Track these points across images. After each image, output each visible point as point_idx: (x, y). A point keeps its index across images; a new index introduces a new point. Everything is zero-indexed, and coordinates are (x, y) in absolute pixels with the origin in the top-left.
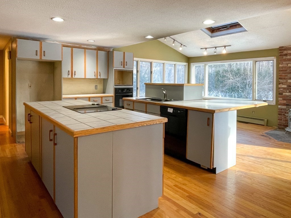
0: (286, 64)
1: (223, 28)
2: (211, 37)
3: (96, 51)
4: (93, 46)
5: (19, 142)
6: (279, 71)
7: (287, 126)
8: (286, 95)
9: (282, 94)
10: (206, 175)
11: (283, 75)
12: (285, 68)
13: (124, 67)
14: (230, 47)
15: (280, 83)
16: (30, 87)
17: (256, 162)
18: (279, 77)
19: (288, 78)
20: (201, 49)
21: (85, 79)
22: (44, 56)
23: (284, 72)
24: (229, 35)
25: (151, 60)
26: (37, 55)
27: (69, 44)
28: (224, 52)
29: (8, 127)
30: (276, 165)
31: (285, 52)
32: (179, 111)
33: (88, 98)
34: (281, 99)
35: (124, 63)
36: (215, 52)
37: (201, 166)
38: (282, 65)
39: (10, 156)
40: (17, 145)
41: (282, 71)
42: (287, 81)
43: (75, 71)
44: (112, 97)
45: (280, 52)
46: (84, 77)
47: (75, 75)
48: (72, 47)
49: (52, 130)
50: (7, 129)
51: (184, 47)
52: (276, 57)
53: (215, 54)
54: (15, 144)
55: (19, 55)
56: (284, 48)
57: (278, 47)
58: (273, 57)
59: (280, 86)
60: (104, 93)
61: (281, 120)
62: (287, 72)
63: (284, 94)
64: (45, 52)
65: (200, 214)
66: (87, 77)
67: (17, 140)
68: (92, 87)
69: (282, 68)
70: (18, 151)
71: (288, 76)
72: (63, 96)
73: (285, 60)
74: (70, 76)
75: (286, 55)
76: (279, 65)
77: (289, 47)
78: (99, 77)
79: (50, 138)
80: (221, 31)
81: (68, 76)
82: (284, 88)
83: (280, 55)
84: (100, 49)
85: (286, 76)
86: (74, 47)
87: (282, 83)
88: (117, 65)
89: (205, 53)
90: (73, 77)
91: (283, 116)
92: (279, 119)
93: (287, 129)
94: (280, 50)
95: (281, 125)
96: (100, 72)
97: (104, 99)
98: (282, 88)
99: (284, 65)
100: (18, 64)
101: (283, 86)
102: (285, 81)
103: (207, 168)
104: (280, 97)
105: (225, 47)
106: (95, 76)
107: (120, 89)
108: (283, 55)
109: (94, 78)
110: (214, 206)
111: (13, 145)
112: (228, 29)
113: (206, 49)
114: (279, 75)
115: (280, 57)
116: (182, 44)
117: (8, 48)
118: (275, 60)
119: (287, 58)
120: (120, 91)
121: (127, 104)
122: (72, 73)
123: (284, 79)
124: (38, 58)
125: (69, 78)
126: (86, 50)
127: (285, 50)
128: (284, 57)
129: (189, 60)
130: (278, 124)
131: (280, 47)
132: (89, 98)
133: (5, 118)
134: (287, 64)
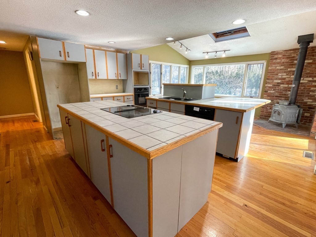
0: (274, 67)
1: (229, 33)
2: (216, 42)
3: (115, 53)
4: (111, 49)
5: (56, 139)
6: (268, 73)
7: (270, 117)
8: (270, 92)
9: (267, 92)
10: (231, 164)
11: (271, 76)
12: (273, 70)
13: (141, 69)
14: (229, 51)
15: (267, 83)
16: (58, 88)
17: (262, 149)
18: (267, 78)
19: (274, 79)
20: (203, 53)
21: (108, 79)
22: (69, 57)
23: (272, 74)
24: (232, 40)
25: (160, 63)
26: (61, 56)
27: (90, 46)
28: (224, 56)
29: (42, 124)
30: (277, 151)
31: (276, 56)
32: (206, 110)
33: (112, 98)
34: (266, 96)
35: (141, 65)
36: (216, 56)
37: (223, 156)
38: (271, 67)
39: (52, 154)
40: (55, 142)
41: (270, 72)
42: (273, 81)
43: (98, 73)
44: (132, 96)
45: (271, 56)
46: (106, 79)
47: (98, 76)
48: (94, 49)
49: (103, 140)
50: (41, 126)
51: (189, 51)
52: (266, 61)
53: (215, 57)
54: (53, 141)
55: (42, 56)
56: (275, 53)
57: (270, 52)
58: (264, 61)
59: (266, 85)
60: (124, 92)
61: (263, 112)
62: (275, 73)
63: (269, 91)
64: (69, 53)
65: (246, 205)
66: (109, 78)
67: (54, 137)
68: (113, 88)
69: (271, 70)
70: (58, 147)
71: (275, 77)
72: (91, 96)
73: (274, 63)
74: (94, 77)
75: (276, 59)
76: (268, 68)
77: (280, 52)
78: (119, 78)
79: (102, 148)
80: (224, 36)
81: (92, 78)
82: (270, 87)
83: (271, 59)
84: (118, 51)
85: (273, 77)
86: (95, 48)
87: (269, 83)
88: (135, 68)
89: (207, 57)
90: (97, 78)
91: (265, 109)
92: (261, 112)
93: (271, 119)
94: (272, 54)
95: (262, 116)
96: (120, 74)
97: (126, 98)
98: (268, 87)
99: (273, 68)
100: (43, 65)
101: (269, 85)
102: (271, 81)
103: (229, 158)
104: (265, 94)
105: (225, 51)
106: (116, 77)
107: (138, 89)
108: (273, 59)
109: (115, 78)
110: (253, 195)
111: (51, 141)
112: (232, 34)
113: (208, 53)
114: (267, 76)
115: (270, 61)
116: (188, 48)
117: (28, 48)
118: (265, 64)
119: (277, 61)
120: (138, 90)
121: (150, 103)
122: (96, 74)
123: (271, 79)
124: (62, 59)
125: (93, 79)
126: (107, 52)
127: (276, 54)
128: (274, 61)
129: (191, 63)
130: (261, 115)
131: (272, 52)
132: (114, 97)
133: (37, 115)
134: (276, 67)
